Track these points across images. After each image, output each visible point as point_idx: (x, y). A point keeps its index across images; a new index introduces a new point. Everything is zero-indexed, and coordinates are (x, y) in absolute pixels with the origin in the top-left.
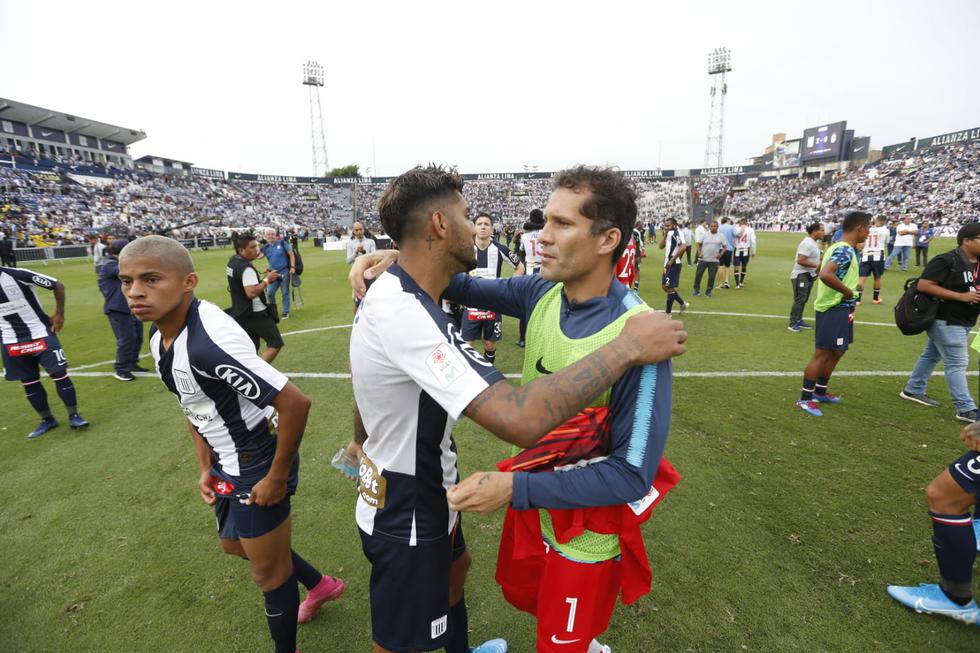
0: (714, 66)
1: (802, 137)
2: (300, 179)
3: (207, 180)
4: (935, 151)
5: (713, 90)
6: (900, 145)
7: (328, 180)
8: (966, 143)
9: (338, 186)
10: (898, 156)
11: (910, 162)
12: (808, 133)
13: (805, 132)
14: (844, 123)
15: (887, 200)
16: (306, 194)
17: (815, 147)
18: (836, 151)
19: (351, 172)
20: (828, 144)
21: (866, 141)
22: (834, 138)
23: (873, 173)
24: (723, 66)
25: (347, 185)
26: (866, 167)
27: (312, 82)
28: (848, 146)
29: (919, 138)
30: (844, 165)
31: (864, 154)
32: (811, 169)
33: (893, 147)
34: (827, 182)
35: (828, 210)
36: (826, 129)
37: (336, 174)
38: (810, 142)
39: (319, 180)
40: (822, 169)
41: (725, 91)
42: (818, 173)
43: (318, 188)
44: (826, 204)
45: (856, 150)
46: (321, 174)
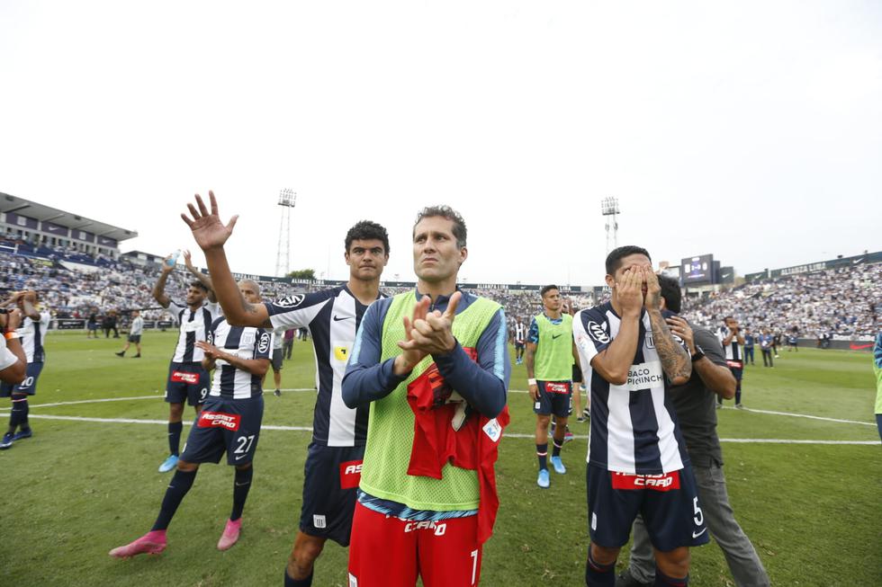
0: (606, 209)
1: (680, 264)
2: (262, 278)
3: (182, 274)
4: (785, 279)
5: (607, 227)
6: (758, 274)
7: (287, 280)
8: (807, 274)
9: (294, 285)
10: (757, 282)
11: (767, 287)
12: (685, 261)
13: (683, 260)
14: (711, 256)
15: (755, 317)
16: (266, 291)
17: (692, 273)
18: (709, 276)
19: (308, 275)
20: (701, 271)
21: (730, 270)
22: (705, 267)
23: (740, 294)
24: (614, 210)
25: (302, 285)
26: (734, 290)
27: (285, 204)
28: (717, 274)
29: (771, 268)
30: (717, 287)
31: (731, 280)
32: (692, 290)
33: (753, 275)
34: (705, 301)
35: (708, 323)
36: (698, 259)
37: (294, 275)
38: (687, 269)
39: (279, 280)
40: (700, 290)
41: (616, 227)
42: (697, 294)
43: (277, 286)
44: (706, 318)
45: (724, 276)
46: (282, 275)
